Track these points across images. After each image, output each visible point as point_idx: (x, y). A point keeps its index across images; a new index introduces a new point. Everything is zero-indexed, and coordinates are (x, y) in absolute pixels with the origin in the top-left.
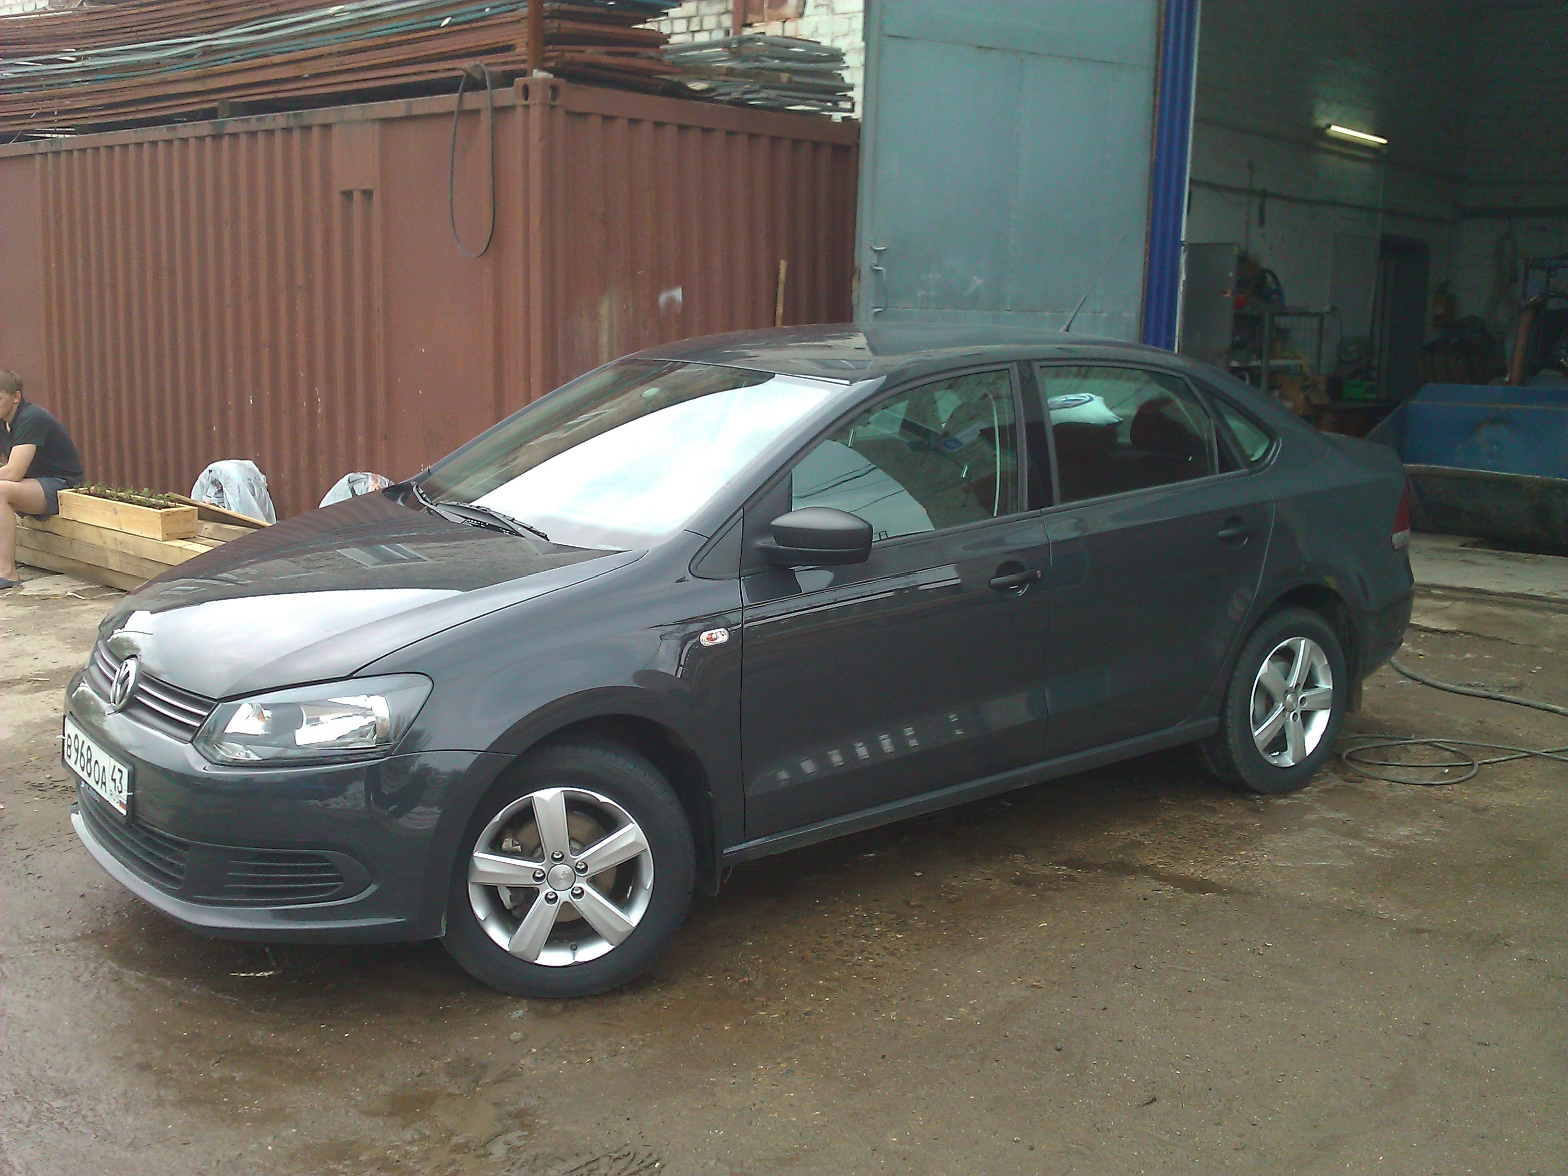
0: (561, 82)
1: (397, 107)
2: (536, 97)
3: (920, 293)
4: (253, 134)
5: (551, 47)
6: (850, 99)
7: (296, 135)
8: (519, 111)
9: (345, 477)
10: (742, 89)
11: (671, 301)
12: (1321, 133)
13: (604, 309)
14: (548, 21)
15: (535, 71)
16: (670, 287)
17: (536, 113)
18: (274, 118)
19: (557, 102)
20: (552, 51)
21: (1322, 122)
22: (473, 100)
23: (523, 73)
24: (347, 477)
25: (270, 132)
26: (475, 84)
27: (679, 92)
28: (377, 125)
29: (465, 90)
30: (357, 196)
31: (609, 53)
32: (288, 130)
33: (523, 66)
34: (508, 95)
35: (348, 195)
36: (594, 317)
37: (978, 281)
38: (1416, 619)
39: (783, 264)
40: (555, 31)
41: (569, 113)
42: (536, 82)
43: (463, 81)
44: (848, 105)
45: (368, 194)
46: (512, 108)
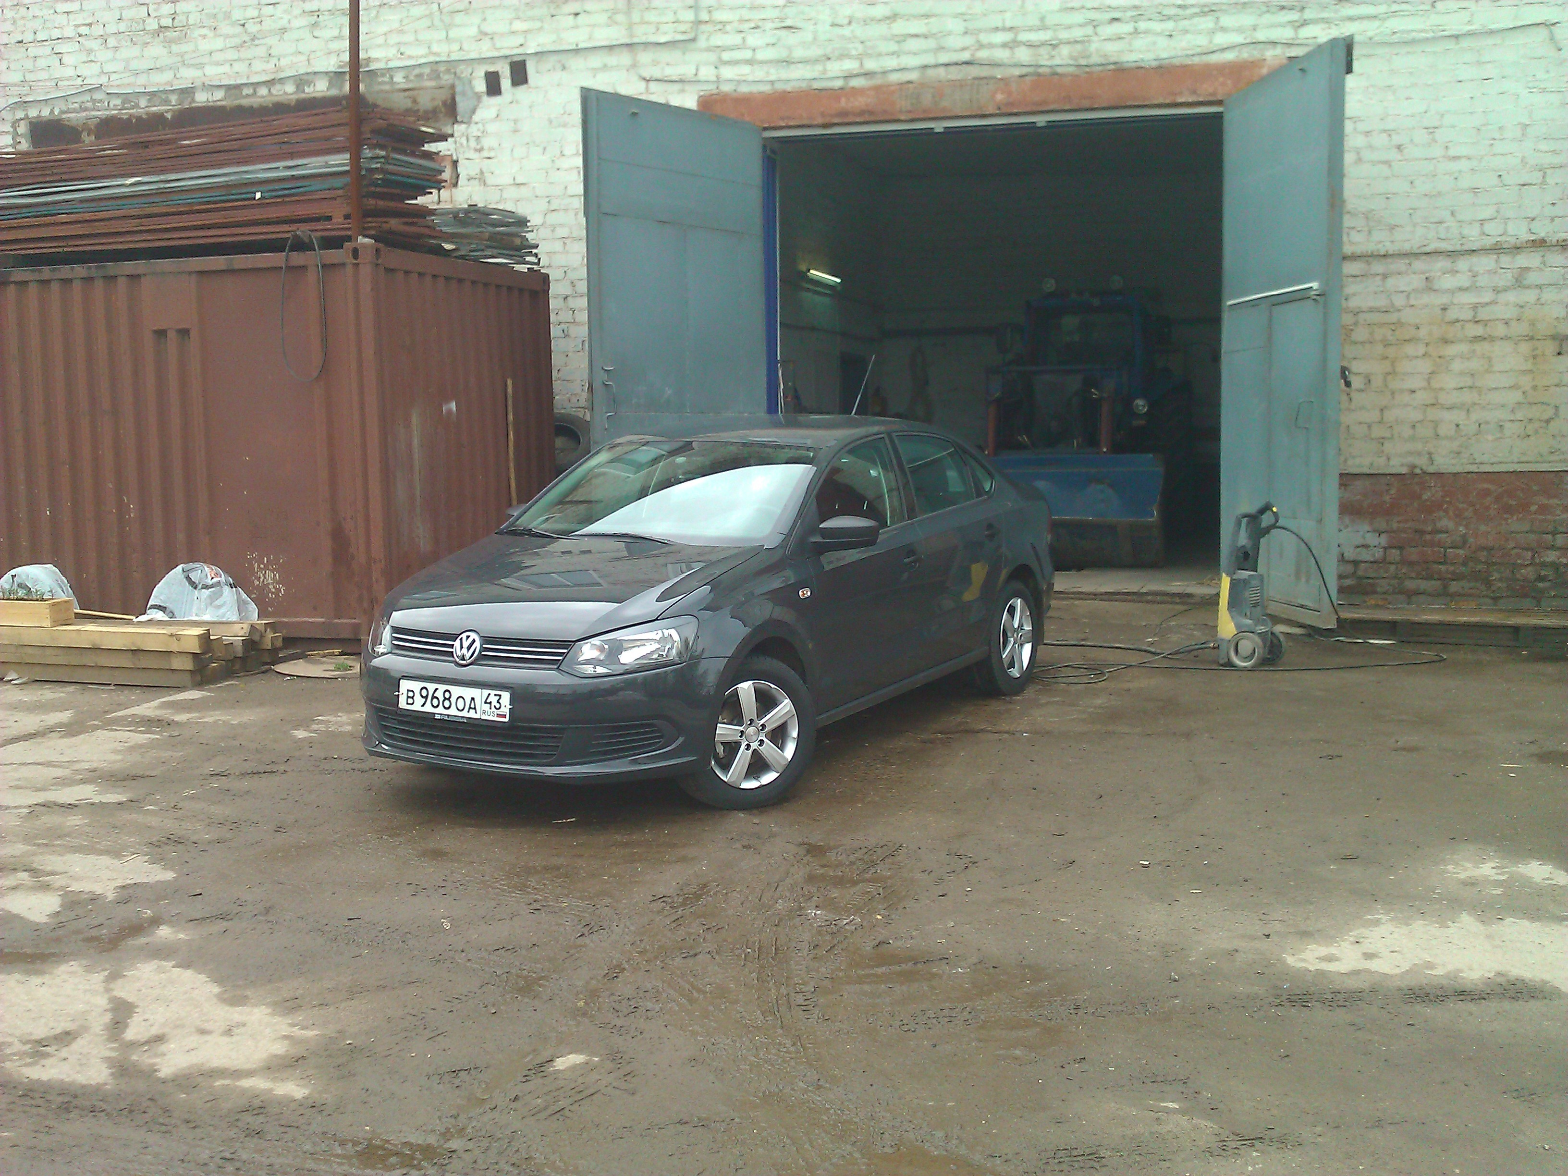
0: (381, 245)
1: (219, 262)
2: (366, 258)
3: (634, 401)
4: (45, 283)
5: (370, 219)
6: (536, 255)
7: (99, 284)
8: (349, 269)
9: (178, 568)
10: (469, 248)
11: (450, 411)
12: (803, 276)
13: (415, 420)
14: (366, 199)
15: (360, 238)
16: (448, 400)
17: (366, 271)
18: (72, 269)
19: (380, 261)
20: (372, 222)
21: (803, 268)
22: (297, 258)
23: (349, 239)
24: (180, 567)
25: (66, 282)
26: (300, 246)
27: (439, 251)
28: (194, 276)
29: (289, 251)
30: (171, 335)
31: (406, 224)
32: (89, 280)
33: (349, 233)
34: (333, 255)
35: (161, 334)
36: (408, 425)
37: (669, 392)
38: (1057, 588)
39: (509, 382)
40: (373, 207)
41: (387, 270)
42: (364, 246)
43: (290, 241)
44: (535, 260)
45: (184, 333)
46: (343, 265)
